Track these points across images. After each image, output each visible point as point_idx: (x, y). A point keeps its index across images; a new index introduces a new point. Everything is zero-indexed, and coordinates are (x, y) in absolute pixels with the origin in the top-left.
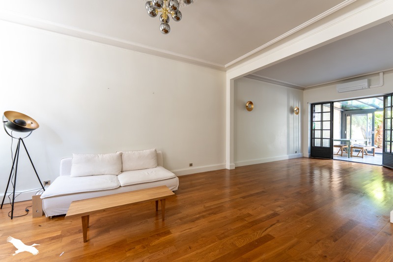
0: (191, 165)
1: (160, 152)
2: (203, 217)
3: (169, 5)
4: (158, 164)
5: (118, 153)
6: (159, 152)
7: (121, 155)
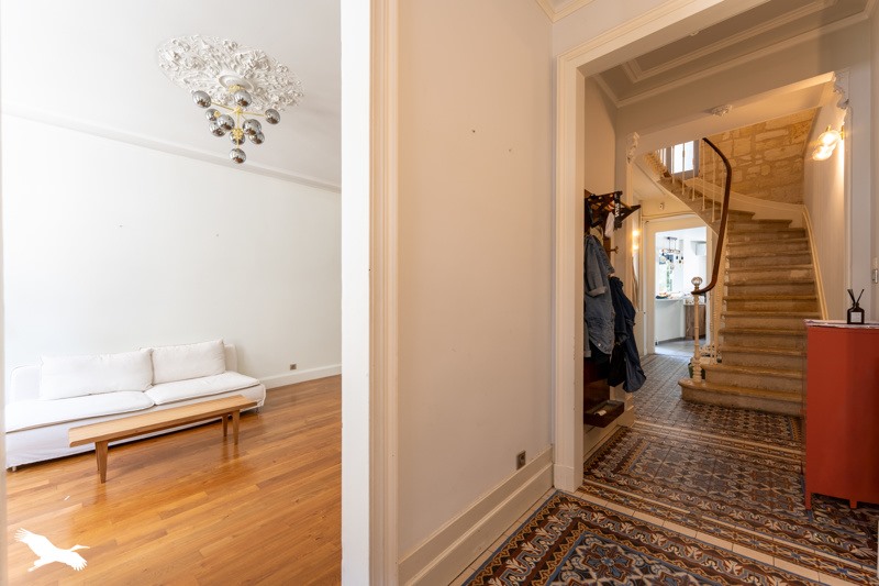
0: (293, 367)
1: (231, 345)
2: (301, 432)
3: (244, 127)
4: (228, 369)
5: (144, 350)
6: (229, 345)
7: (151, 354)
